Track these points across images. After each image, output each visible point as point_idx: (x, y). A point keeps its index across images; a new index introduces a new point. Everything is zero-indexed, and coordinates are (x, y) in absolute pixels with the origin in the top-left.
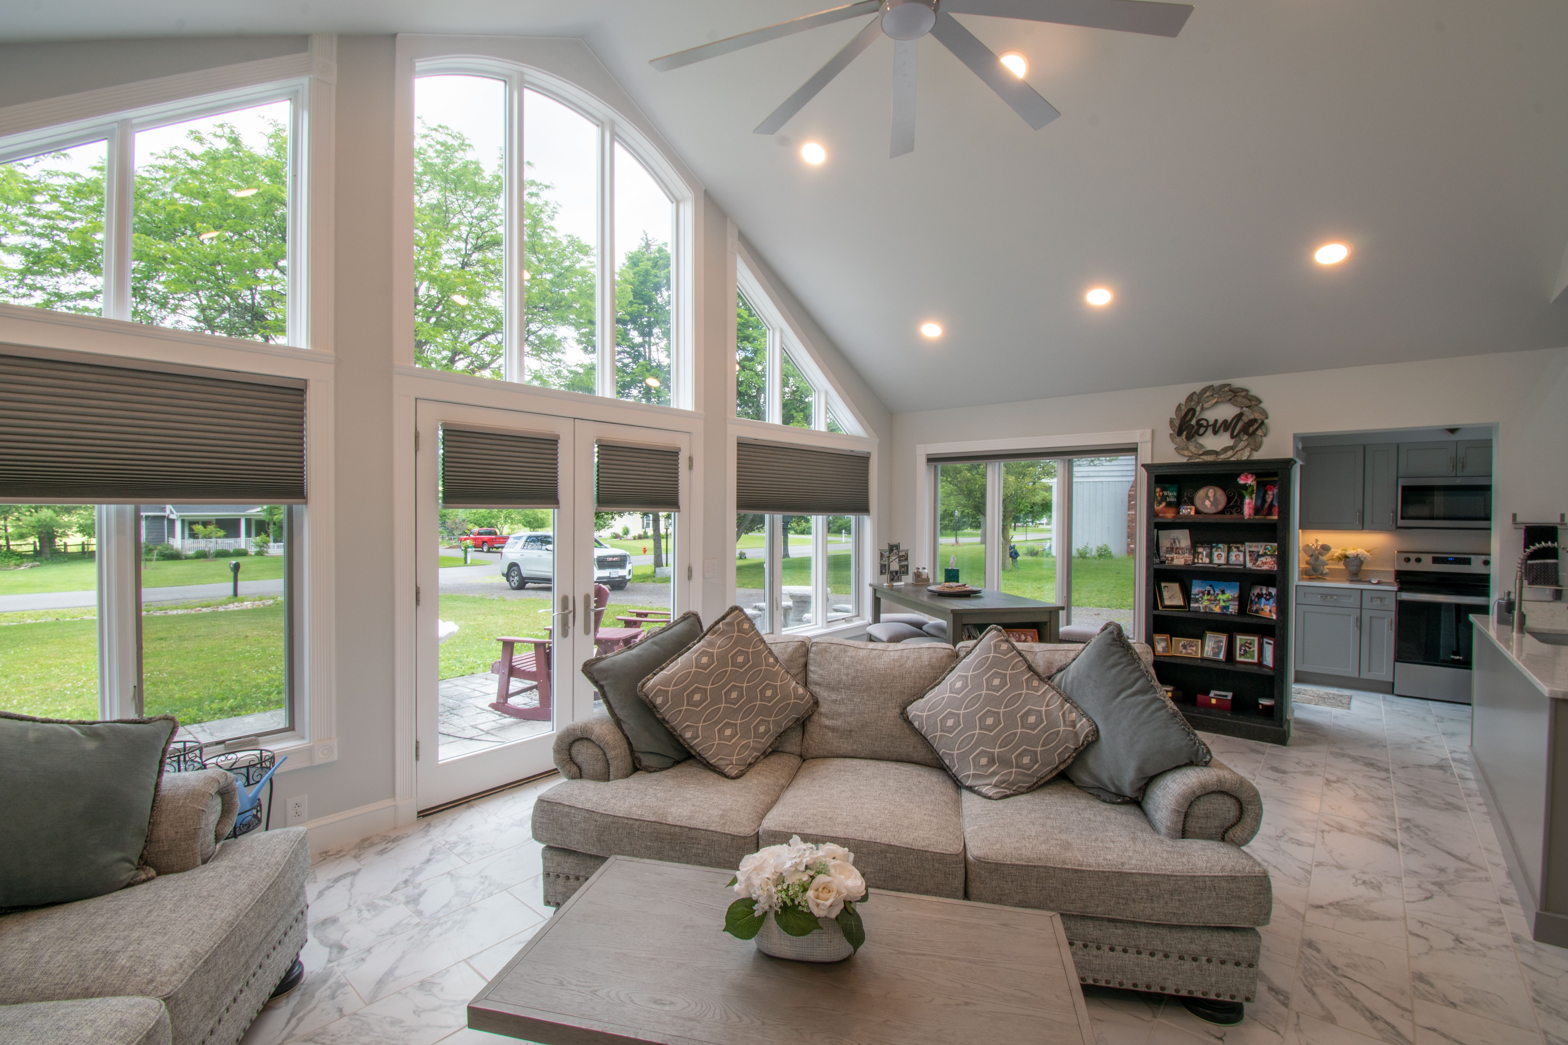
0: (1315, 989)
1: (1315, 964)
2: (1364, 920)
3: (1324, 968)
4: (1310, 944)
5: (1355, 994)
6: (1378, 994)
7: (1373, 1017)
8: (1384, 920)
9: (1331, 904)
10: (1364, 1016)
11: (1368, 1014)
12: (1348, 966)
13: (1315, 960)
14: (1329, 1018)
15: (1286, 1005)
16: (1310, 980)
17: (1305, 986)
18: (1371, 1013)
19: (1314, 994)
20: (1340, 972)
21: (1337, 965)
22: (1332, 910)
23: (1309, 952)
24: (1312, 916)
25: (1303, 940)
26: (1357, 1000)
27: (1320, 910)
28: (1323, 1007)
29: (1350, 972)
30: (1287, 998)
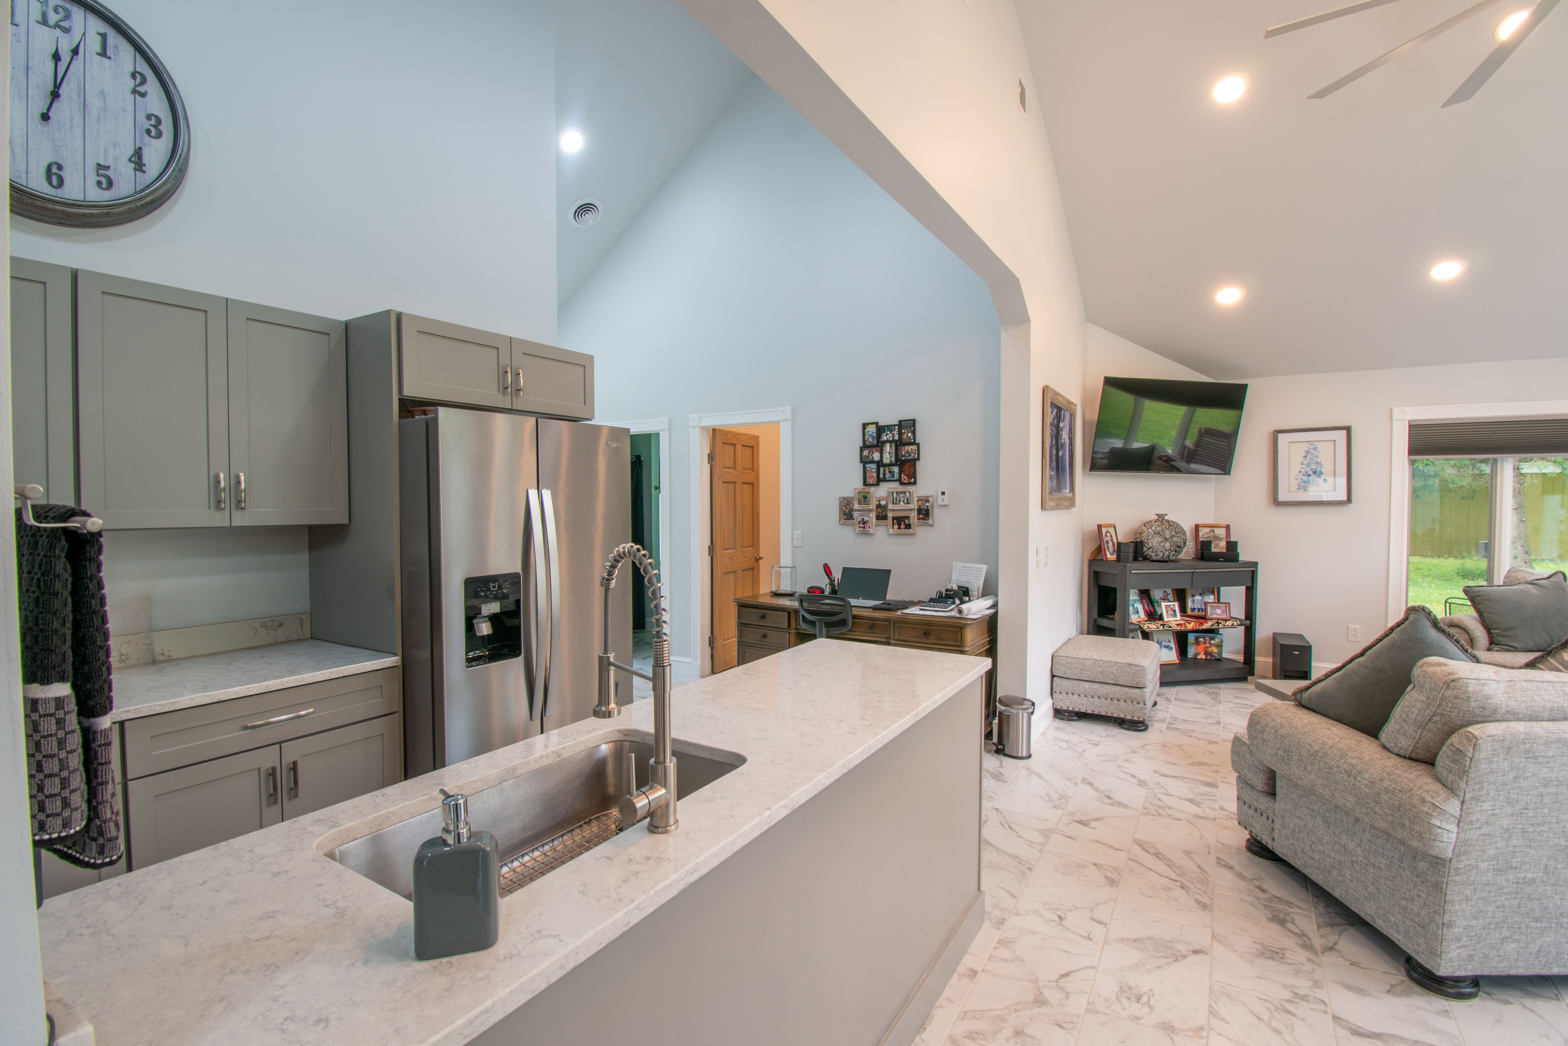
0: (1198, 870)
1: (1200, 889)
2: (1150, 938)
3: (1192, 887)
4: (1204, 907)
5: (1168, 868)
6: (1150, 869)
7: (1157, 855)
8: (1128, 939)
9: (1184, 957)
10: (1163, 855)
11: (1160, 856)
12: (1171, 889)
13: (1199, 892)
14: (1188, 853)
15: (1218, 858)
16: (1202, 876)
17: (1206, 872)
18: (1158, 857)
19: (1199, 867)
20: (1179, 884)
21: (1180, 890)
22: (1183, 948)
23: (1205, 900)
24: (1203, 939)
25: (1211, 911)
26: (1167, 864)
27: (1197, 948)
28: (1192, 859)
29: (1170, 884)
30: (1217, 863)
